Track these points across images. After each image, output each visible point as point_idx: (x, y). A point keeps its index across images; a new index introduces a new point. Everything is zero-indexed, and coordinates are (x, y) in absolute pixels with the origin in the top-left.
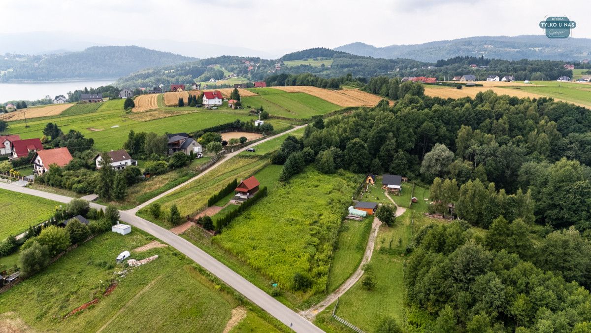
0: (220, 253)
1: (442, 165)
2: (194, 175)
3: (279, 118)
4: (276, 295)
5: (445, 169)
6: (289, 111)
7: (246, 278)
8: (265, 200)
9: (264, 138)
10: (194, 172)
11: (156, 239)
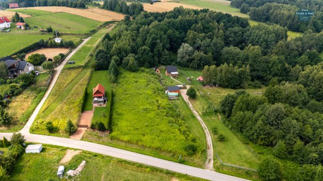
0: (123, 145)
1: (189, 55)
2: (47, 90)
3: (67, 34)
4: (182, 162)
5: (191, 58)
6: (69, 28)
7: (154, 156)
8: (116, 98)
9: (71, 52)
10: (45, 88)
11: (67, 148)
